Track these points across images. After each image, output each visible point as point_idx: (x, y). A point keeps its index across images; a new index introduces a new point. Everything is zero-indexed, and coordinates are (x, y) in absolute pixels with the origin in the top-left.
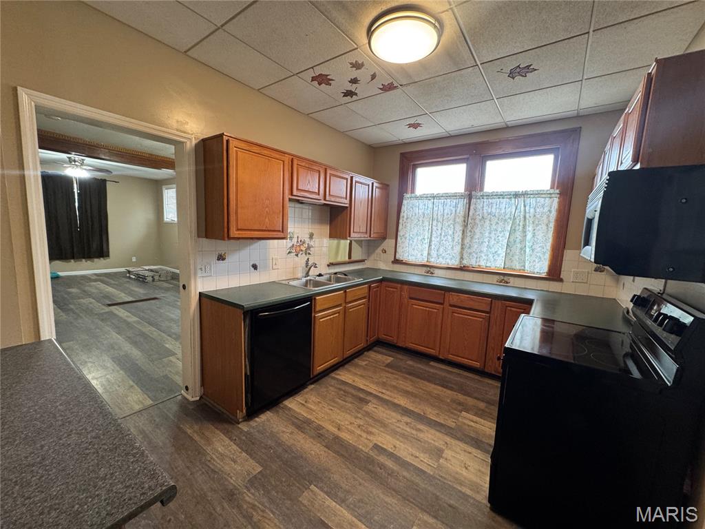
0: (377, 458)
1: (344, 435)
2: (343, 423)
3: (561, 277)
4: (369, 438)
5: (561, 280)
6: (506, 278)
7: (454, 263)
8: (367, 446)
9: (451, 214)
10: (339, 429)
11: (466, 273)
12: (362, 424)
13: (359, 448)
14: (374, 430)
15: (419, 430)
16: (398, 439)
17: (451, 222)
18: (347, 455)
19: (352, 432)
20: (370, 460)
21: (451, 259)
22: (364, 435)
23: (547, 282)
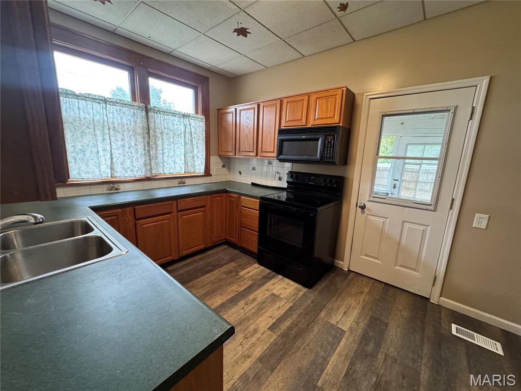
0: (282, 330)
1: (258, 352)
2: (241, 353)
3: (211, 173)
4: (262, 333)
5: (211, 175)
6: (183, 180)
7: (140, 174)
8: (270, 335)
9: (130, 124)
10: (249, 357)
11: (153, 182)
12: (243, 335)
13: (273, 341)
14: (252, 327)
15: (254, 300)
16: (263, 314)
17: (131, 133)
18: (282, 353)
19: (253, 345)
20: (285, 335)
21: (137, 171)
22: (258, 335)
23: (204, 178)
